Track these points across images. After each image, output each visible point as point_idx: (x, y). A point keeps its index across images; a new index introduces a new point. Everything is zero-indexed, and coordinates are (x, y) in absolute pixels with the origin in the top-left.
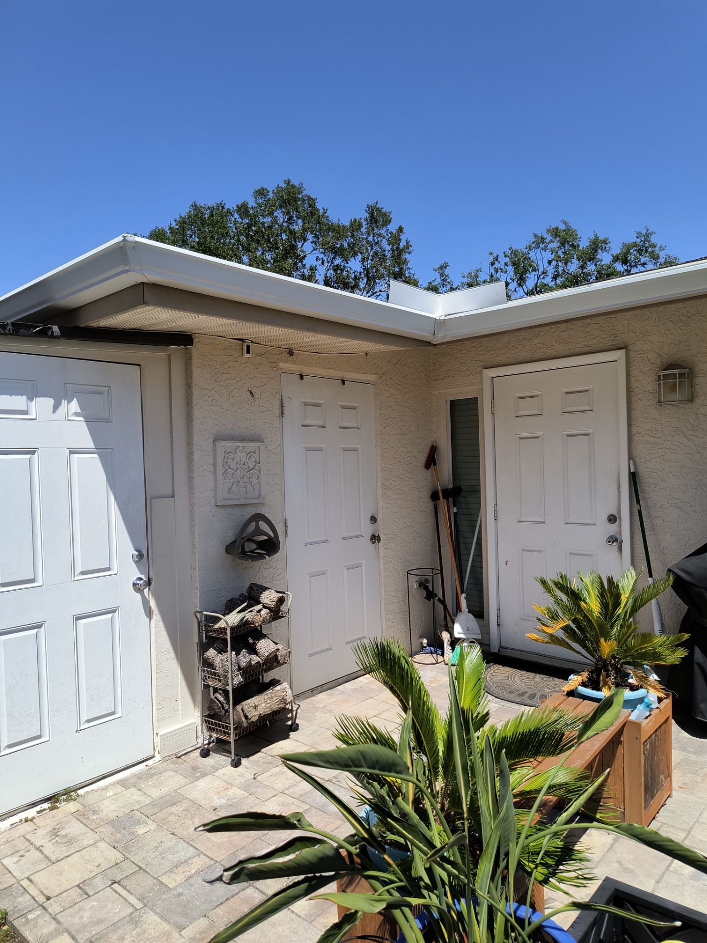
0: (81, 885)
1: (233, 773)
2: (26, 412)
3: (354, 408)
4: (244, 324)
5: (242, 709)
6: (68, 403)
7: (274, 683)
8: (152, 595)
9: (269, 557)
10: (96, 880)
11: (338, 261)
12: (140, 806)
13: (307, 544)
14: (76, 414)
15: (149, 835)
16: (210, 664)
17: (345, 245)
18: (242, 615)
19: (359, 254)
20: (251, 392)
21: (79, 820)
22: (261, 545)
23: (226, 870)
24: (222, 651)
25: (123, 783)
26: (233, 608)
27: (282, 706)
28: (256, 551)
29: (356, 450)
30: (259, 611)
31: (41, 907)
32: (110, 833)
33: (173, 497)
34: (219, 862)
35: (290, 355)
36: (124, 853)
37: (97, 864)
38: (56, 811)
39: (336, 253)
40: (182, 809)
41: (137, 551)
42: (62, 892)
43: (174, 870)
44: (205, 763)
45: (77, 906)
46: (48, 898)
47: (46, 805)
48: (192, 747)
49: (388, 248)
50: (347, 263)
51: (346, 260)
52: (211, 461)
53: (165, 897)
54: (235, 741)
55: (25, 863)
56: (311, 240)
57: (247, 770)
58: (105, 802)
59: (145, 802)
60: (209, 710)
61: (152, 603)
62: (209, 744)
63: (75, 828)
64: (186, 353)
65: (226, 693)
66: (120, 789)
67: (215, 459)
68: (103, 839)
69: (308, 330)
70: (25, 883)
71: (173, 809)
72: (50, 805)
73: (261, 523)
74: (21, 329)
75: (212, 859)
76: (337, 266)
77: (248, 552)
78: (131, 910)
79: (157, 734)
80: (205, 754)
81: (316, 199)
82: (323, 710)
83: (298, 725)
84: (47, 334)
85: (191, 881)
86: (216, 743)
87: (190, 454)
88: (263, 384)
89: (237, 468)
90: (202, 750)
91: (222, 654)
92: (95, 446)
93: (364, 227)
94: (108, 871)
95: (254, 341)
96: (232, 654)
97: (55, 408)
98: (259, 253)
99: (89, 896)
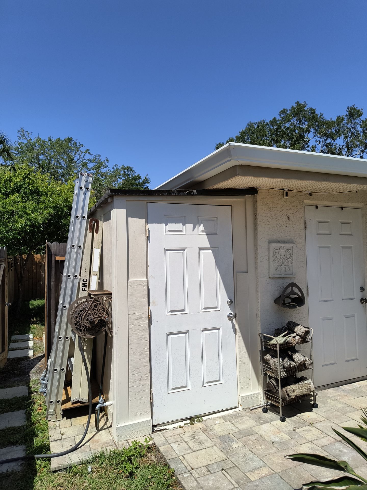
0: (207, 466)
1: (281, 424)
2: (181, 231)
3: (349, 223)
4: (287, 180)
5: (286, 391)
6: (199, 226)
7: (303, 379)
8: (237, 322)
9: (299, 307)
10: (214, 466)
11: (329, 141)
12: (233, 432)
13: (320, 301)
14: (203, 231)
15: (239, 449)
16: (268, 363)
17: (334, 131)
18: (285, 338)
19: (342, 135)
20: (288, 217)
21: (204, 432)
22: (294, 300)
23: (304, 485)
24: (274, 356)
25: (223, 418)
26: (279, 333)
27: (309, 392)
28: (291, 303)
29: (350, 248)
30: (294, 337)
31: (189, 472)
32: (219, 443)
33: (247, 272)
34: (277, 473)
35: (310, 196)
36: (227, 455)
37: (214, 458)
38: (192, 425)
39: (328, 136)
40: (255, 438)
41: (229, 299)
42: (198, 467)
43: (253, 471)
44: (265, 416)
45: (206, 477)
46: (192, 469)
47: (188, 422)
48: (258, 405)
49: (361, 129)
50: (335, 141)
51: (334, 139)
52: (267, 254)
53: (249, 485)
54: (282, 407)
55: (181, 448)
56: (313, 132)
57: (290, 425)
58: (216, 426)
59: (235, 430)
60: (267, 388)
61: (237, 327)
62: (267, 406)
63: (202, 436)
64: (254, 198)
65: (277, 380)
66: (222, 421)
67: (269, 253)
68: (216, 445)
69: (324, 181)
70: (181, 458)
71: (250, 438)
72: (190, 422)
73: (294, 288)
74: (180, 193)
75: (273, 470)
76: (328, 143)
77: (287, 303)
78: (232, 487)
79: (240, 395)
80: (265, 411)
81: (316, 109)
82: (332, 399)
83: (317, 405)
84: (191, 194)
85: (263, 480)
86: (271, 406)
87: (256, 250)
88: (294, 212)
89: (281, 258)
90: (264, 409)
91: (274, 358)
92: (210, 246)
93: (345, 120)
94: (220, 463)
95: (290, 190)
96: (280, 359)
97: (194, 228)
98: (283, 143)
99: (211, 473)
